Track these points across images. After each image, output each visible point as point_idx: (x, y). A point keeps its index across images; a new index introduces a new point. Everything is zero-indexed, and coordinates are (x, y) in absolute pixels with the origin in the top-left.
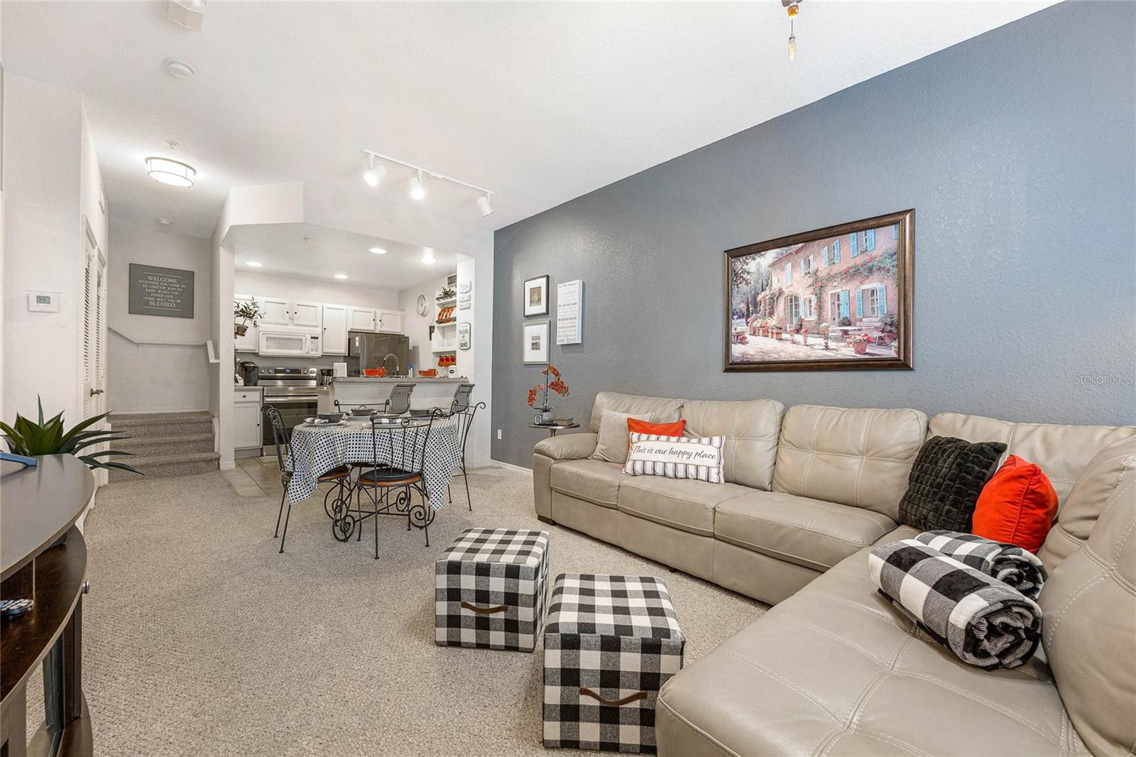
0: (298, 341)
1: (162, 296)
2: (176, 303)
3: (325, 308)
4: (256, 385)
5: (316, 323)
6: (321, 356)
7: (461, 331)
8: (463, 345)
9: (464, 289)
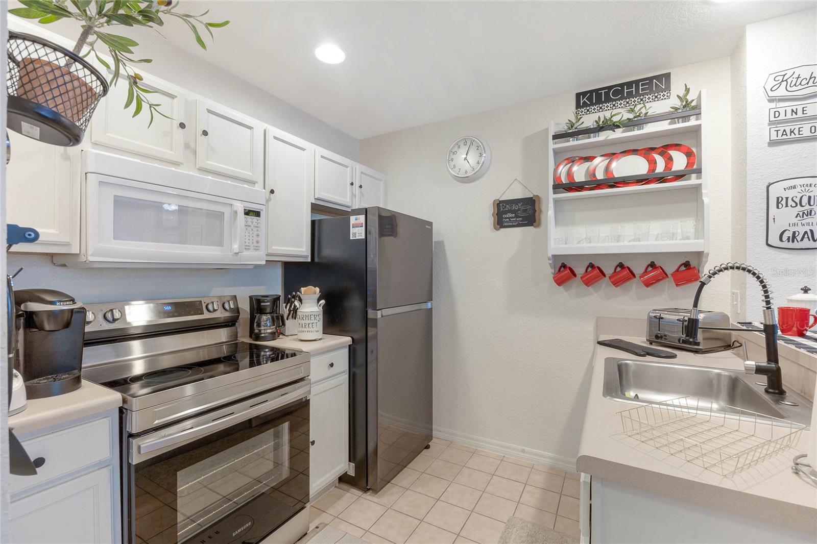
0: (210, 220)
5: (252, 173)
6: (264, 263)
7: (787, 198)
8: (799, 238)
9: (800, 87)
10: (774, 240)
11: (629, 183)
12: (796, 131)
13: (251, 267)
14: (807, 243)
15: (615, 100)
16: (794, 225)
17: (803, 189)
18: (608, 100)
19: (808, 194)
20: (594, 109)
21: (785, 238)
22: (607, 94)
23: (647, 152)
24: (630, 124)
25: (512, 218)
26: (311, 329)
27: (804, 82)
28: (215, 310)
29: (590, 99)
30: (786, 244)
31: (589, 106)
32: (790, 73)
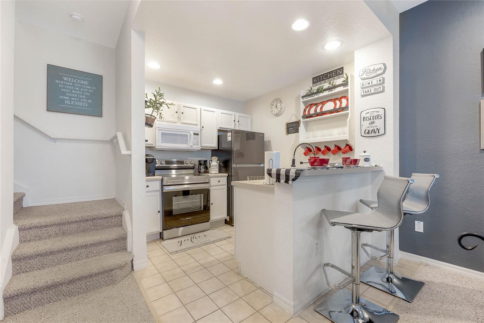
0: (183, 137)
1: (76, 95)
2: (87, 103)
3: (202, 110)
4: (154, 175)
5: (196, 122)
6: (200, 149)
7: (366, 117)
8: (370, 132)
9: (371, 74)
10: (363, 134)
11: (327, 113)
12: (369, 91)
13: (197, 151)
14: (373, 134)
15: (325, 80)
16: (369, 127)
17: (371, 113)
18: (323, 80)
19: (373, 115)
20: (323, 82)
21: (366, 133)
22: (322, 77)
23: (334, 100)
24: (329, 89)
25: (292, 130)
26: (214, 170)
27: (372, 72)
28: (187, 164)
29: (317, 80)
30: (367, 135)
31: (317, 82)
32: (367, 68)
